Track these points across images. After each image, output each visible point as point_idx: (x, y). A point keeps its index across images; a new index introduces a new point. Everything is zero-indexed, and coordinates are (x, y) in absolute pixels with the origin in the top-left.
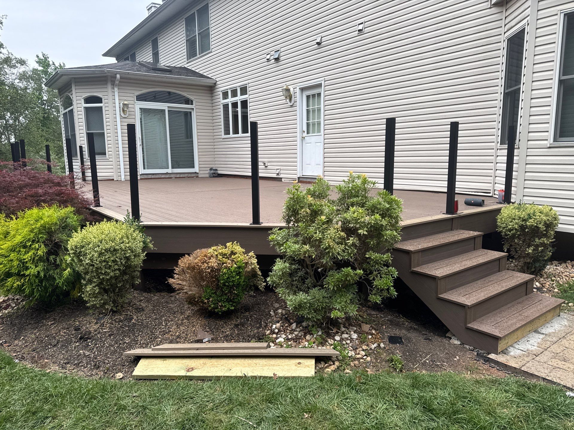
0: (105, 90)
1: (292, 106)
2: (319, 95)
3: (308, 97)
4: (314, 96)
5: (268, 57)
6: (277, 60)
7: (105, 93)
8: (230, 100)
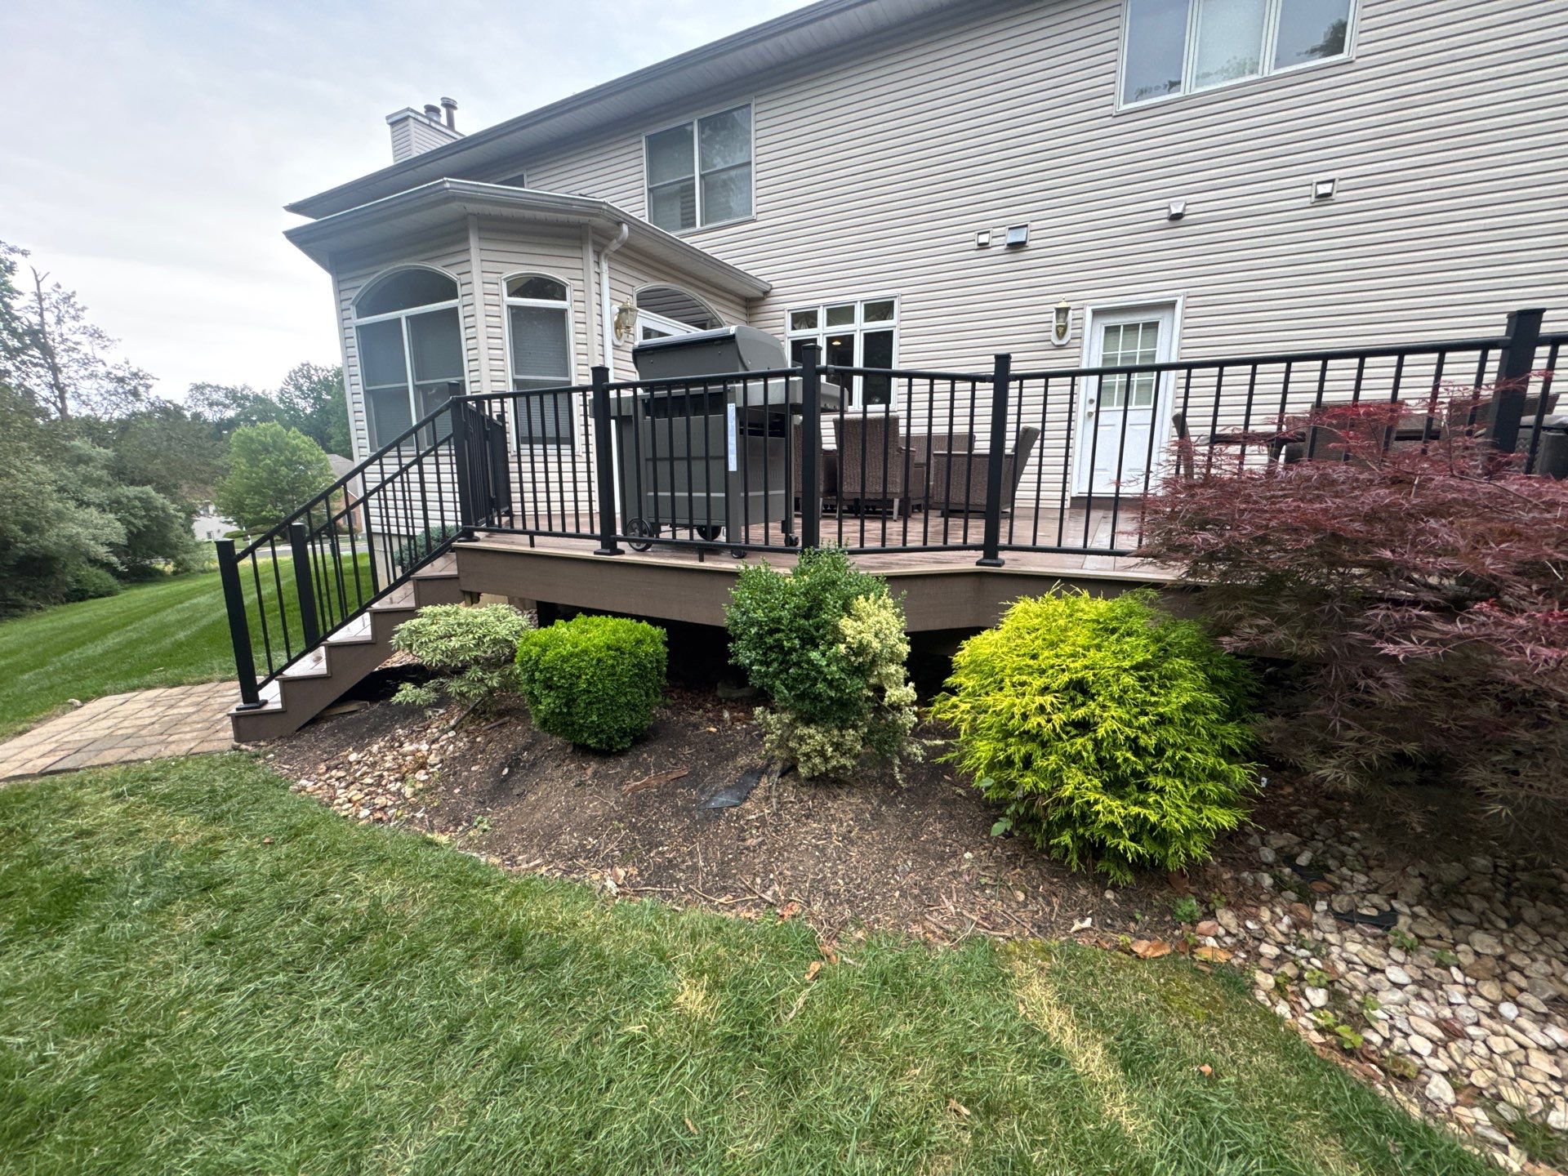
0: (577, 264)
1: (1060, 347)
2: (1153, 326)
3: (1109, 330)
4: (1135, 327)
5: (983, 239)
6: (1016, 247)
7: (578, 274)
8: (821, 332)
